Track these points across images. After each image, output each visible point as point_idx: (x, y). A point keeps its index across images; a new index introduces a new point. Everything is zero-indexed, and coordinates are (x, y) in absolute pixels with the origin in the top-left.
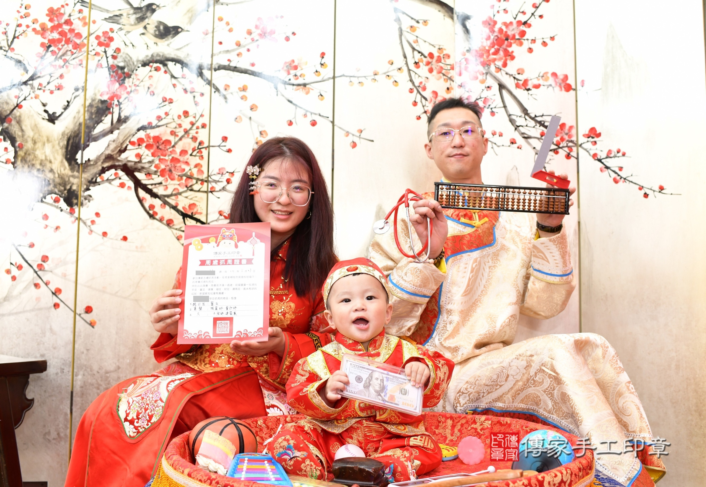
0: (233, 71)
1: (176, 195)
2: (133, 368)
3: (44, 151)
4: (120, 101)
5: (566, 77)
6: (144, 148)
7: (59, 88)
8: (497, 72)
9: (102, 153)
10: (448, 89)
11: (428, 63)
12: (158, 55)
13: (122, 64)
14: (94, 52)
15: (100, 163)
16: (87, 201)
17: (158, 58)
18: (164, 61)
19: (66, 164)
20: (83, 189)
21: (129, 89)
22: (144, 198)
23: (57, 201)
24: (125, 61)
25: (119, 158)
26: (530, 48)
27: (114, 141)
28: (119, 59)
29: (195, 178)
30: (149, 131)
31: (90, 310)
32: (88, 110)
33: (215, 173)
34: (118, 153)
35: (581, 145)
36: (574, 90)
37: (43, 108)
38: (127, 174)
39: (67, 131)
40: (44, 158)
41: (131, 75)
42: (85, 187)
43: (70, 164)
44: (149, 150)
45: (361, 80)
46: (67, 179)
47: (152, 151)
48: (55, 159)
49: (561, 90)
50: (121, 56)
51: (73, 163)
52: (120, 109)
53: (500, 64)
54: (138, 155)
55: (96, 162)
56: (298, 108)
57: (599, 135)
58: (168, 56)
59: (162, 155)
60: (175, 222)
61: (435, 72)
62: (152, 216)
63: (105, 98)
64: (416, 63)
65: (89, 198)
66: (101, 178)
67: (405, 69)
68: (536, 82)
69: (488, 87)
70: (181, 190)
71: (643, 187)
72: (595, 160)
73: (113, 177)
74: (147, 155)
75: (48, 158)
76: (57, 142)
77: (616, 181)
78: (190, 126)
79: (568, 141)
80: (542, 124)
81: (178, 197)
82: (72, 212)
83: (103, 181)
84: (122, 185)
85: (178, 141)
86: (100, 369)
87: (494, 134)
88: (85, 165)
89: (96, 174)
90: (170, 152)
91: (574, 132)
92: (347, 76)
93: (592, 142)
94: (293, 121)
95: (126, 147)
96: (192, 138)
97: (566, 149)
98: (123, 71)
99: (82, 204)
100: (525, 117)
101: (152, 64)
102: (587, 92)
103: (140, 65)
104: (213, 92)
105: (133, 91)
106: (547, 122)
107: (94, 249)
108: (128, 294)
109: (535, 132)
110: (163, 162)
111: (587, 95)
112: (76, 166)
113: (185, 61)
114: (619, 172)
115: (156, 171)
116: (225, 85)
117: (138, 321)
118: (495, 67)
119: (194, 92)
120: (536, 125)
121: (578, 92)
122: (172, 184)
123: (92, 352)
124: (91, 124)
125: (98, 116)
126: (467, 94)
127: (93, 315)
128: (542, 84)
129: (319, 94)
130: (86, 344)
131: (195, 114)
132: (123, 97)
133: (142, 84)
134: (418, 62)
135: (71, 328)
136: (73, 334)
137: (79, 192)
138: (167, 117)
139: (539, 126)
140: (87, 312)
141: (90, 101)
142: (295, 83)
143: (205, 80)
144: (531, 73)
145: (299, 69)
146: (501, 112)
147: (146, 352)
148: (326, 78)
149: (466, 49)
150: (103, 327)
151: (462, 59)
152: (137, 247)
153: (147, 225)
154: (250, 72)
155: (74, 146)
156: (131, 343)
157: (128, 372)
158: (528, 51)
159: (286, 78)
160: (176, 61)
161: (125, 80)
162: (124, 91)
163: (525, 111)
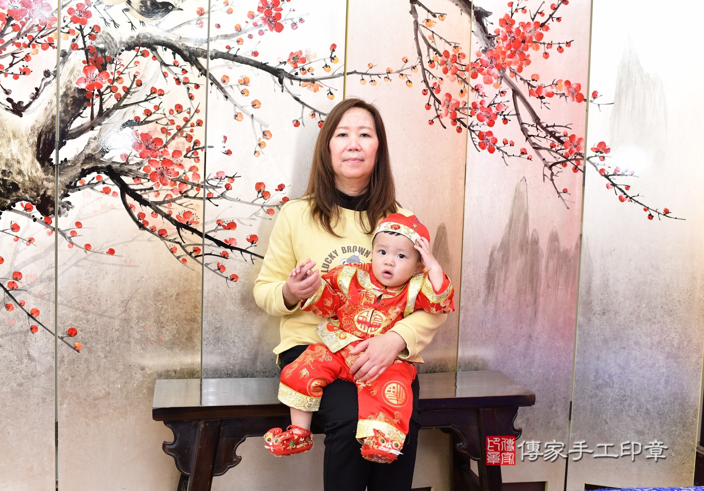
0: (233, 60)
1: (168, 202)
2: (125, 393)
3: (9, 149)
4: (102, 90)
5: (579, 86)
7: (25, 72)
8: (513, 77)
9: (82, 152)
10: (462, 92)
11: (443, 63)
12: (145, 37)
13: (101, 46)
14: (66, 30)
15: (79, 164)
16: (65, 209)
17: (145, 40)
18: (152, 44)
19: (38, 165)
20: (59, 195)
21: (111, 77)
22: (132, 206)
23: (27, 209)
24: (106, 42)
25: (101, 159)
26: (546, 53)
27: (95, 139)
28: (99, 40)
29: (190, 183)
30: (136, 128)
31: (74, 333)
32: (62, 101)
33: (213, 178)
34: (100, 153)
35: (588, 159)
36: (585, 100)
37: (6, 97)
38: (112, 178)
39: (38, 126)
40: (10, 157)
41: (114, 59)
42: (62, 192)
43: (43, 165)
44: (137, 151)
45: (374, 78)
46: (40, 183)
47: (140, 151)
48: (24, 159)
49: (573, 100)
50: (101, 36)
51: (46, 164)
52: (102, 100)
53: (515, 67)
54: (124, 156)
55: (74, 164)
56: (306, 107)
57: (607, 151)
58: (157, 38)
59: (152, 156)
60: (169, 232)
61: (449, 73)
62: (142, 226)
63: (83, 86)
64: (431, 62)
65: (67, 205)
66: (80, 183)
67: (419, 67)
68: (549, 89)
69: (502, 92)
70: (174, 196)
71: (648, 208)
72: (602, 175)
73: (95, 181)
74: (135, 156)
75: (15, 158)
76: (26, 138)
77: (622, 200)
78: (184, 123)
79: (576, 153)
80: (552, 134)
81: (171, 205)
82: (47, 223)
83: (84, 185)
84: (106, 191)
85: (170, 140)
86: (87, 396)
87: (505, 143)
88: (62, 167)
89: (75, 177)
90: (161, 152)
91: (582, 144)
92: (359, 73)
93: (600, 157)
94: (300, 121)
96: (186, 137)
97: (574, 162)
98: (103, 54)
99: (59, 213)
100: (536, 127)
101: (138, 48)
102: (599, 105)
103: (124, 48)
104: (209, 85)
105: (117, 80)
106: (557, 133)
107: (76, 265)
108: (117, 314)
109: (546, 143)
110: (154, 164)
111: (599, 108)
112: (50, 167)
113: (177, 46)
114: (626, 191)
115: (145, 175)
116: (224, 76)
117: (129, 343)
118: (511, 71)
119: (188, 83)
120: (547, 136)
121: (590, 103)
122: (164, 190)
123: (78, 378)
124: (67, 118)
125: (75, 108)
126: (480, 99)
127: (77, 339)
128: (555, 92)
129: (329, 92)
130: (71, 370)
131: (190, 109)
132: (105, 86)
133: (126, 71)
134: (433, 61)
135: (53, 353)
136: (54, 359)
137: (55, 199)
138: (157, 112)
139: (550, 137)
140: (70, 335)
141: (64, 90)
142: (302, 78)
143: (200, 70)
144: (545, 81)
145: (307, 62)
146: (513, 119)
147: (139, 376)
148: (336, 73)
149: (481, 49)
150: (90, 351)
151: (477, 60)
152: (125, 261)
153: (137, 237)
154: (252, 63)
155: (47, 144)
156: (122, 367)
157: (119, 397)
158: (544, 56)
159: (292, 71)
160: (167, 45)
161: (106, 65)
162: (106, 78)
163: (537, 121)
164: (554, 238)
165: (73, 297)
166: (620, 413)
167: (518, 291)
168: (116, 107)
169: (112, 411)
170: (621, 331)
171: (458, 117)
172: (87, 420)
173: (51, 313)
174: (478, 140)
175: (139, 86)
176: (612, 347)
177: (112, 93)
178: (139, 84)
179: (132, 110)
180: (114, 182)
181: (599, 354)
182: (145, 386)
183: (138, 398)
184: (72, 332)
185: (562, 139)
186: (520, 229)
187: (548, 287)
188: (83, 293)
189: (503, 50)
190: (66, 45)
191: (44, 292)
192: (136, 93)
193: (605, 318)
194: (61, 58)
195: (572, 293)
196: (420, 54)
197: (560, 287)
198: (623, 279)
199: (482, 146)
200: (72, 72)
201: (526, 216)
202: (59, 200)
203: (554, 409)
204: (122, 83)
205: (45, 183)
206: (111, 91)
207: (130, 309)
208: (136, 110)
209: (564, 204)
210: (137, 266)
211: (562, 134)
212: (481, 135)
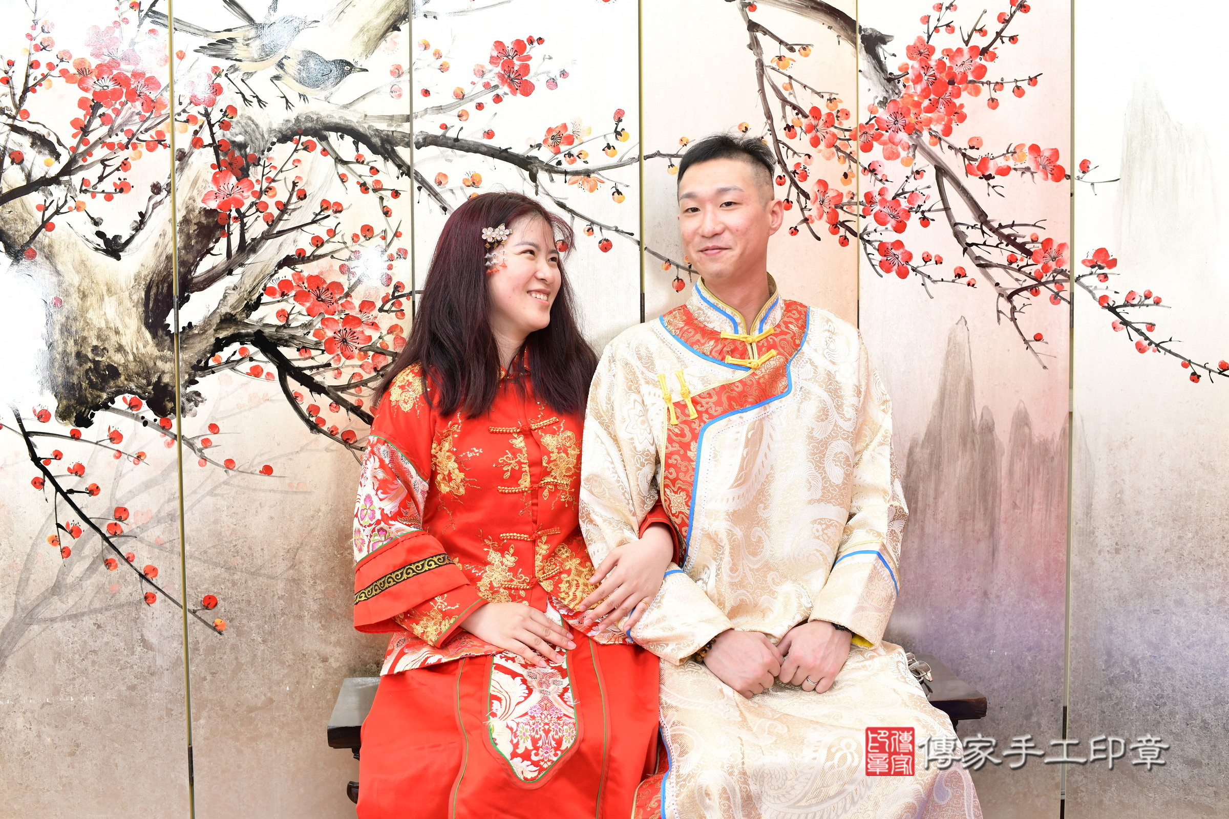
0: (452, 147)
1: (356, 386)
2: (297, 700)
3: (102, 313)
4: (243, 210)
5: (1056, 153)
6: (291, 300)
7: (122, 188)
8: (935, 144)
9: (214, 312)
10: (846, 175)
11: (811, 128)
12: (308, 118)
13: (240, 139)
14: (184, 117)
15: (211, 331)
16: (192, 404)
17: (309, 125)
18: (320, 130)
19: (148, 335)
20: (182, 382)
21: (257, 188)
22: (298, 395)
23: (133, 406)
24: (246, 132)
25: (246, 321)
26: (993, 100)
27: (235, 288)
28: (235, 129)
29: (391, 354)
30: (299, 267)
31: (213, 603)
32: (181, 231)
34: (243, 310)
35: (1078, 279)
36: (1068, 177)
37: (95, 229)
38: (264, 351)
39: (145, 272)
40: (103, 325)
41: (260, 159)
42: (187, 377)
43: (154, 336)
44: (303, 305)
46: (151, 364)
47: (308, 304)
48: (126, 326)
49: (1046, 178)
50: (238, 122)
51: (160, 333)
52: (243, 225)
53: (938, 128)
54: (281, 314)
55: (204, 331)
56: (577, 218)
57: (1113, 263)
58: (327, 120)
59: (327, 312)
60: (359, 436)
61: (822, 145)
62: (315, 427)
63: (213, 205)
64: (789, 128)
65: (194, 397)
66: (214, 361)
67: (769, 139)
68: (1001, 162)
69: (918, 172)
70: (366, 376)
71: (1190, 361)
72: (1104, 307)
73: (237, 357)
74: (300, 313)
75: (112, 325)
76: (127, 293)
77: (1141, 349)
78: (377, 255)
79: (1055, 271)
80: (1010, 240)
81: (361, 390)
82: (165, 428)
83: (219, 364)
84: (256, 372)
85: (355, 285)
86: (237, 705)
87: (927, 259)
88: (184, 337)
89: (205, 352)
90: (342, 304)
91: (1066, 254)
92: (664, 156)
93: (1099, 275)
95: (259, 298)
97: (1052, 286)
98: (243, 152)
99: (183, 410)
100: (981, 229)
101: (298, 137)
102: (1092, 184)
103: (275, 140)
104: (416, 190)
105: (266, 191)
106: (1019, 236)
107: (212, 493)
108: (279, 571)
109: (999, 256)
110: (330, 325)
111: (1093, 188)
112: (166, 338)
113: (361, 130)
114: (1148, 334)
115: (317, 343)
116: (439, 174)
117: (300, 617)
118: (931, 134)
119: (381, 189)
120: (1001, 243)
121: (1076, 182)
122: (348, 366)
123: (222, 677)
124: (190, 258)
125: (201, 241)
126: (879, 185)
127: (218, 613)
128: (1012, 166)
129: (614, 190)
130: (210, 663)
131: (385, 231)
132: (247, 203)
133: (281, 176)
134: (793, 127)
135: (181, 636)
136: (184, 646)
137: (176, 389)
138: (332, 240)
139: (1007, 245)
140: (207, 607)
141: (183, 213)
142: (568, 170)
143: (399, 167)
144: (993, 147)
145: (576, 142)
146: (940, 218)
147: (319, 671)
148: (625, 158)
149: (877, 101)
150: (239, 632)
151: (871, 120)
152: (290, 485)
153: (307, 445)
154: (484, 149)
155: (159, 300)
156: (291, 657)
157: (288, 707)
158: (988, 105)
159: (551, 160)
160: (344, 130)
161: (249, 169)
162: (248, 190)
163: (982, 218)
164: (1022, 421)
165: (208, 545)
166: (1154, 728)
167: (961, 515)
168: (266, 236)
169: (277, 729)
170: (1150, 582)
171: (841, 219)
172: (238, 744)
173: (175, 572)
174: (877, 258)
175: (302, 199)
176: (1135, 610)
177: (258, 213)
178: (302, 196)
179: (292, 239)
180: (267, 356)
181: (1111, 622)
182: (330, 689)
183: (319, 708)
184: (210, 603)
185: (1028, 246)
186: (959, 408)
187: (1015, 506)
188: (225, 539)
189: (916, 98)
190: (183, 141)
191: (164, 538)
192: (298, 211)
193: (1120, 558)
194: (177, 163)
195: (1057, 517)
196: (769, 116)
197: (1036, 506)
198: (1148, 489)
199: (886, 267)
200: (195, 183)
201: (970, 384)
202: (182, 390)
203: (1034, 719)
204: (274, 196)
205: (159, 364)
206: (257, 210)
207: (301, 563)
208: (298, 238)
209: (1036, 361)
210: (310, 493)
211: (1028, 239)
212: (883, 249)
